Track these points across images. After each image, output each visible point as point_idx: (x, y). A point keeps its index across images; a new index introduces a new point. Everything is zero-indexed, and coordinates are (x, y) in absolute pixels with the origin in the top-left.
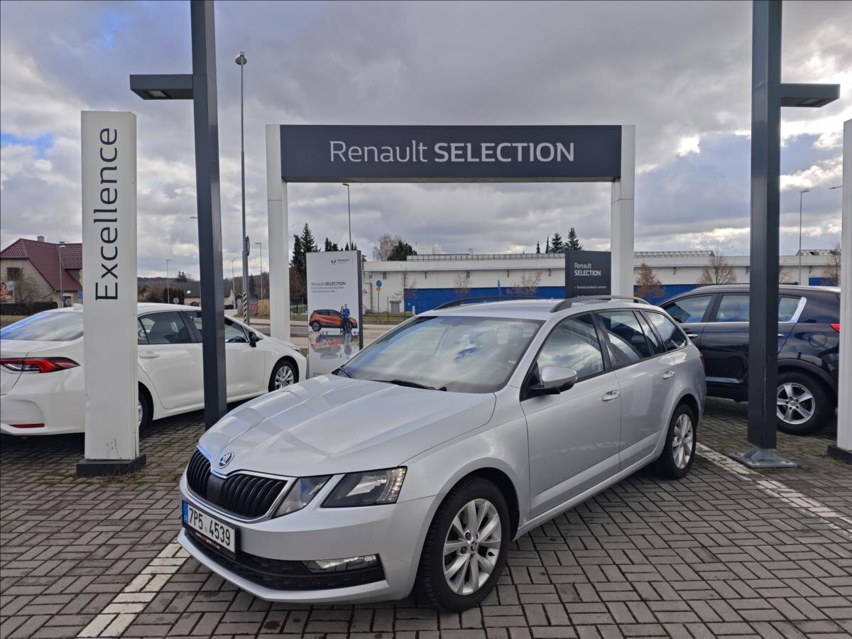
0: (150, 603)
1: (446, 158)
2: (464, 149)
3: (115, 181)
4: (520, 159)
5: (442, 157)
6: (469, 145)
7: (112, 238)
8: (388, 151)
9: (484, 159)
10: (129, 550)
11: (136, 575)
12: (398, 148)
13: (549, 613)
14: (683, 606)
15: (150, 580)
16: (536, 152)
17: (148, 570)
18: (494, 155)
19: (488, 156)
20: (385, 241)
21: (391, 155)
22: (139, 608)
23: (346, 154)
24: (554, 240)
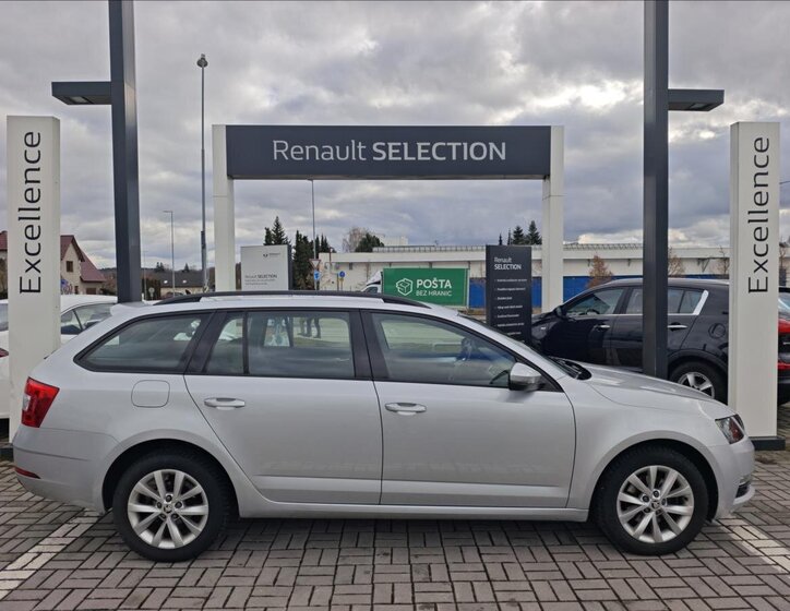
0: (26, 580)
1: (384, 157)
2: (401, 148)
3: (38, 182)
4: (454, 158)
5: (381, 155)
6: (406, 145)
7: (35, 235)
8: (329, 150)
9: (420, 158)
10: (25, 530)
11: (22, 554)
12: (338, 148)
13: (395, 592)
14: (526, 586)
15: (34, 559)
16: (469, 152)
17: (37, 549)
18: (430, 154)
19: (423, 155)
20: (354, 233)
21: (332, 153)
22: (15, 584)
23: (288, 153)
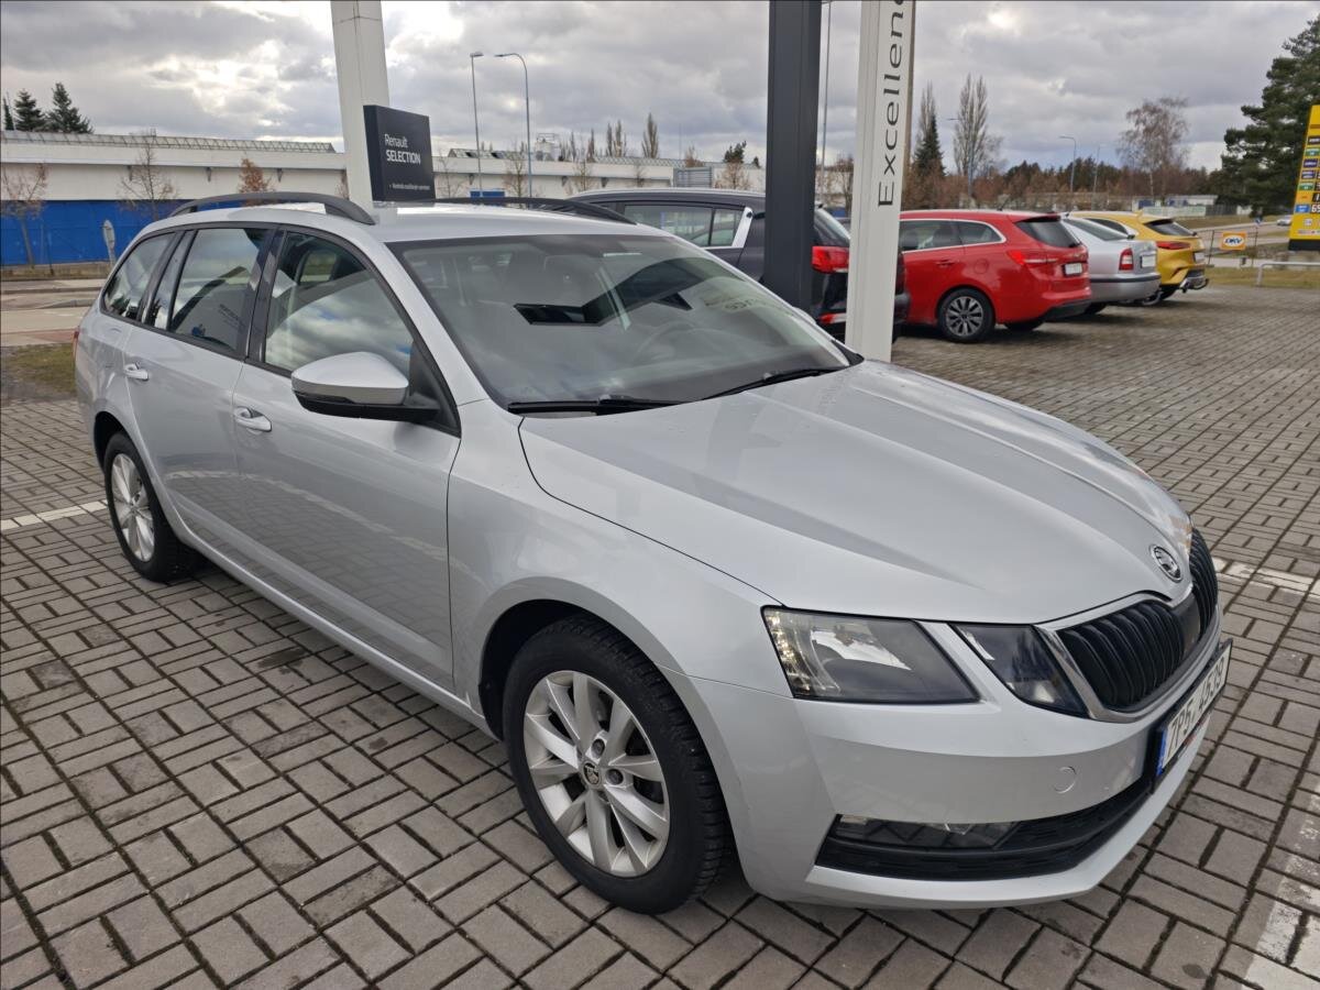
24: (19, 105)
